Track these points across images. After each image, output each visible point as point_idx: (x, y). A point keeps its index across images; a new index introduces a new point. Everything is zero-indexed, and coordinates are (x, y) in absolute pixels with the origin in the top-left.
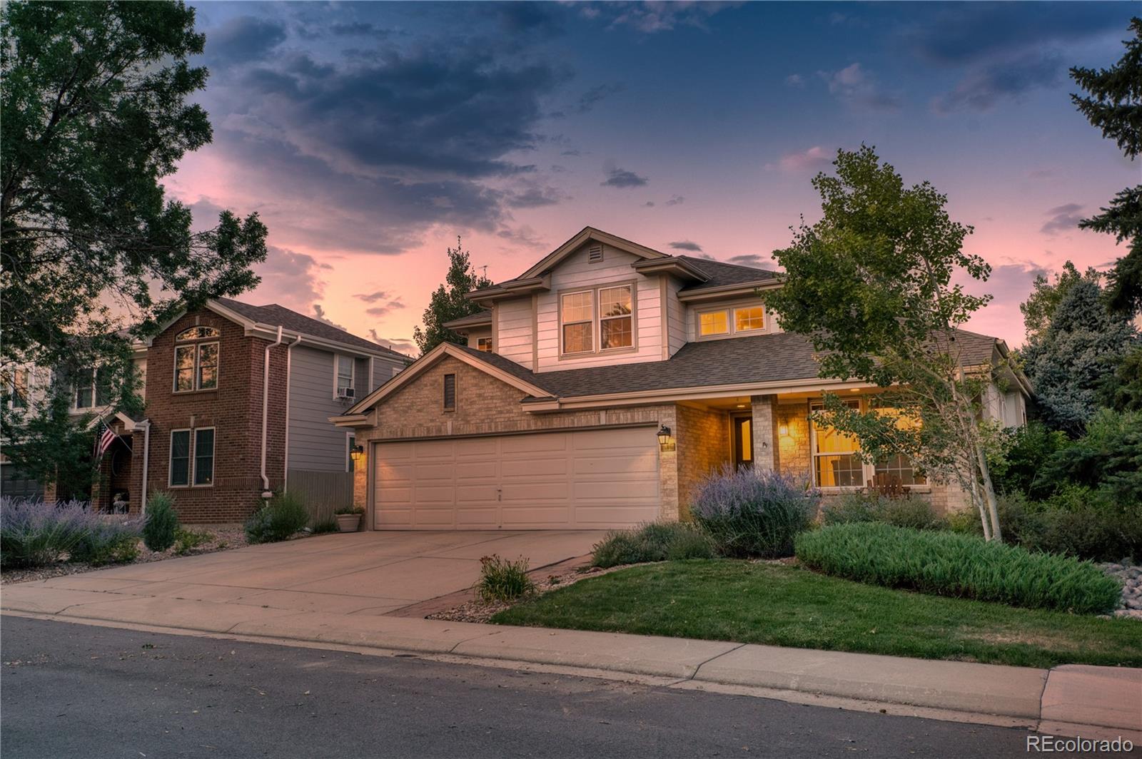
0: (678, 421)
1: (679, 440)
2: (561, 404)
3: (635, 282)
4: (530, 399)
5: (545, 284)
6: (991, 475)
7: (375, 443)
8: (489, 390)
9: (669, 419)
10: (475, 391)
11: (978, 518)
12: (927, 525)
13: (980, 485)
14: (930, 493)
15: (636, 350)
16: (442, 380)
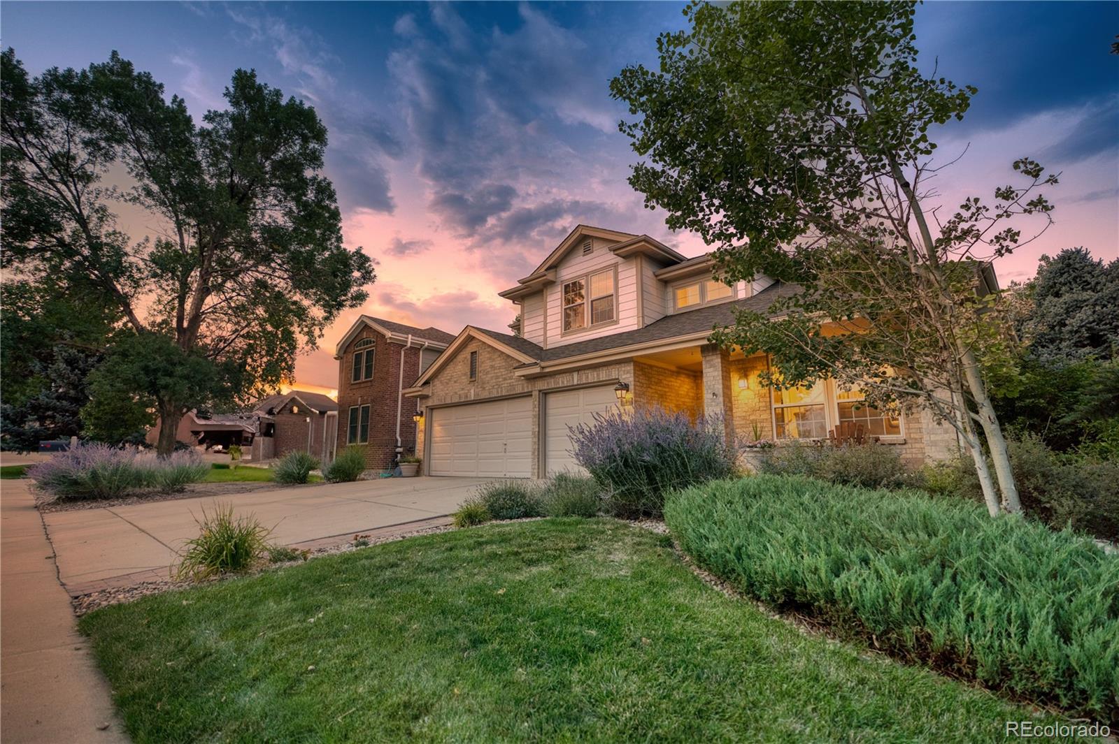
0: (635, 376)
1: (636, 395)
2: (543, 368)
3: (616, 266)
4: (523, 366)
5: (550, 276)
6: (992, 399)
7: (432, 409)
8: (499, 362)
9: (627, 375)
10: (489, 363)
11: (970, 471)
12: (885, 481)
13: (973, 415)
14: (905, 443)
15: (617, 322)
16: (469, 357)
